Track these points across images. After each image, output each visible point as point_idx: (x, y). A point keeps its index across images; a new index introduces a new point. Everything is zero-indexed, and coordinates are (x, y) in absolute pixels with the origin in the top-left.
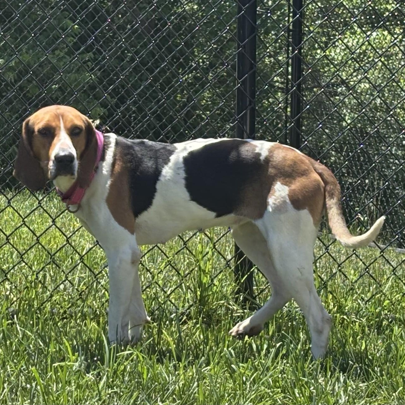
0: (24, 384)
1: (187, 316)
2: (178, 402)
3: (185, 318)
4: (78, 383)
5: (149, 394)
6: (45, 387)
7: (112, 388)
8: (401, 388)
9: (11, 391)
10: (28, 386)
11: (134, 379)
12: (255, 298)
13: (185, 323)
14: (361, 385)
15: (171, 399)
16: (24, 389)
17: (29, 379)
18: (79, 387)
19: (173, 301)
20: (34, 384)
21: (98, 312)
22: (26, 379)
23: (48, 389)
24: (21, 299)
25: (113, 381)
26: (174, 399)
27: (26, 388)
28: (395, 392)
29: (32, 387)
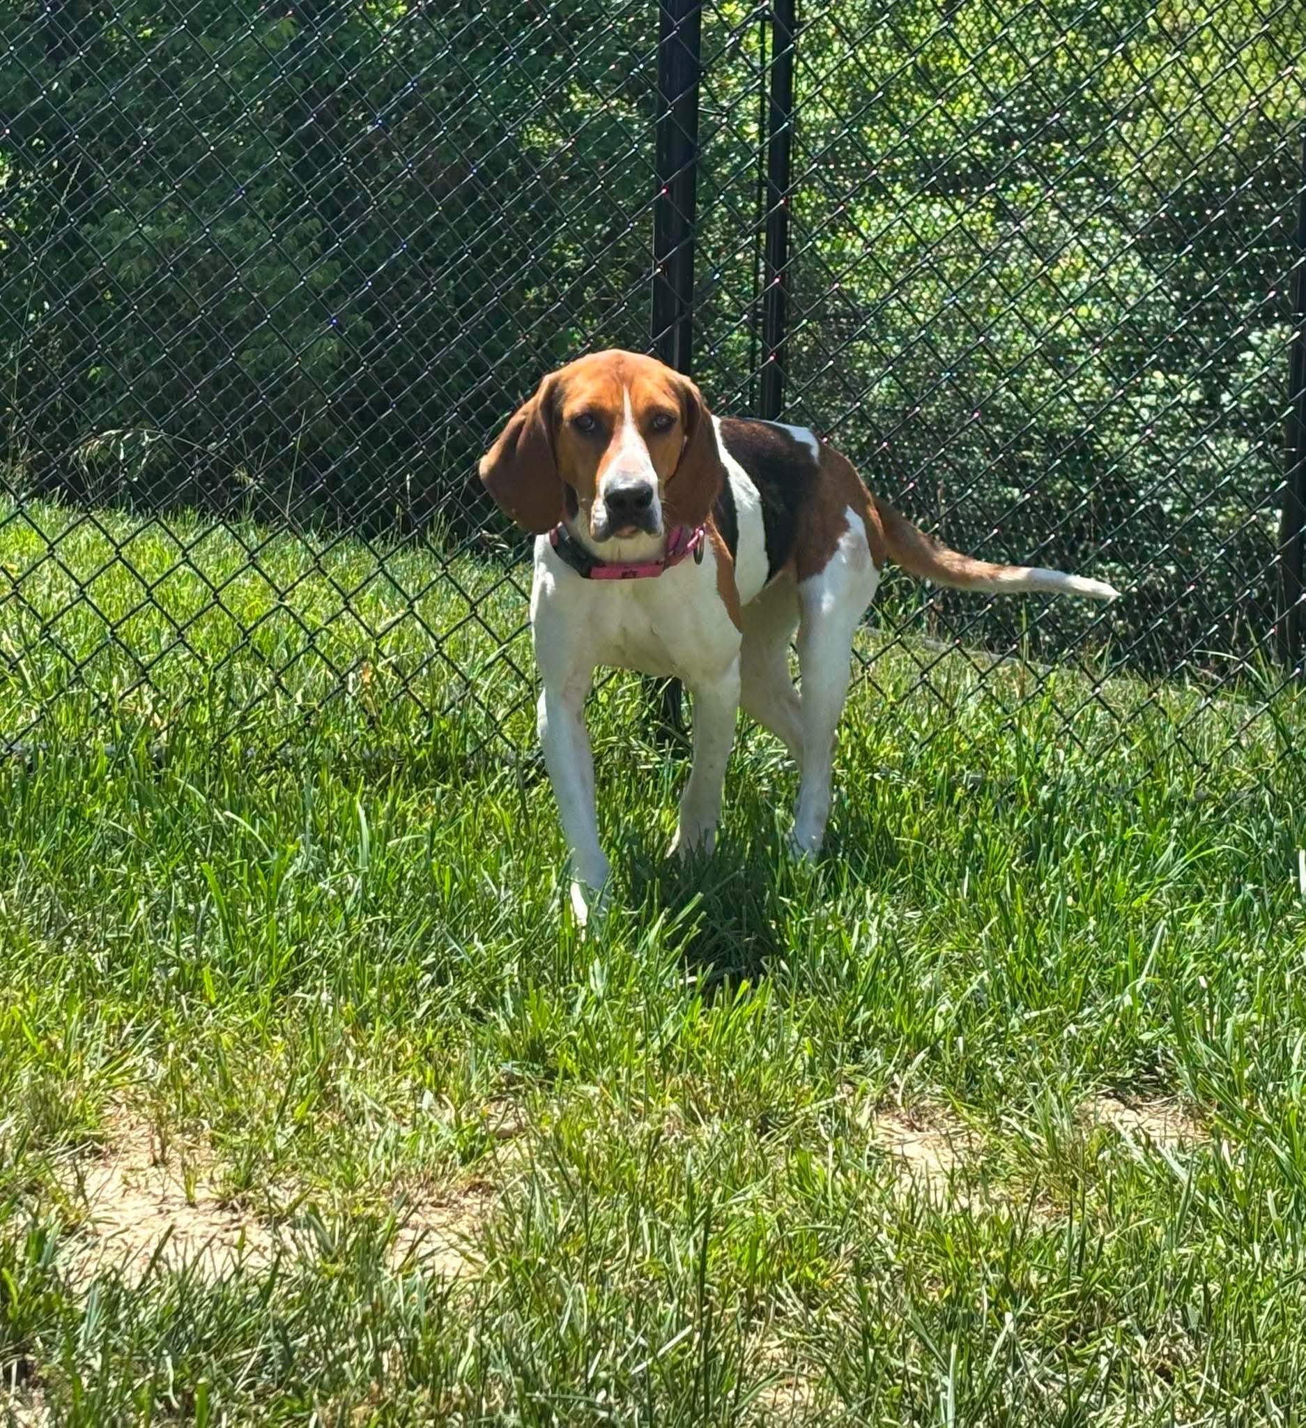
0: (181, 902)
1: (538, 769)
2: (515, 942)
3: (533, 772)
4: (300, 899)
5: (455, 926)
6: (228, 906)
7: (375, 914)
8: (994, 919)
9: (153, 914)
10: (191, 907)
11: (422, 893)
12: (684, 733)
13: (534, 782)
14: (909, 914)
15: (502, 936)
16: (182, 913)
17: (192, 893)
18: (302, 907)
19: (508, 736)
20: (203, 904)
21: (344, 757)
22: (186, 894)
23: (235, 912)
24: (175, 726)
25: (376, 899)
26: (509, 936)
27: (187, 912)
28: (981, 929)
29: (198, 909)
